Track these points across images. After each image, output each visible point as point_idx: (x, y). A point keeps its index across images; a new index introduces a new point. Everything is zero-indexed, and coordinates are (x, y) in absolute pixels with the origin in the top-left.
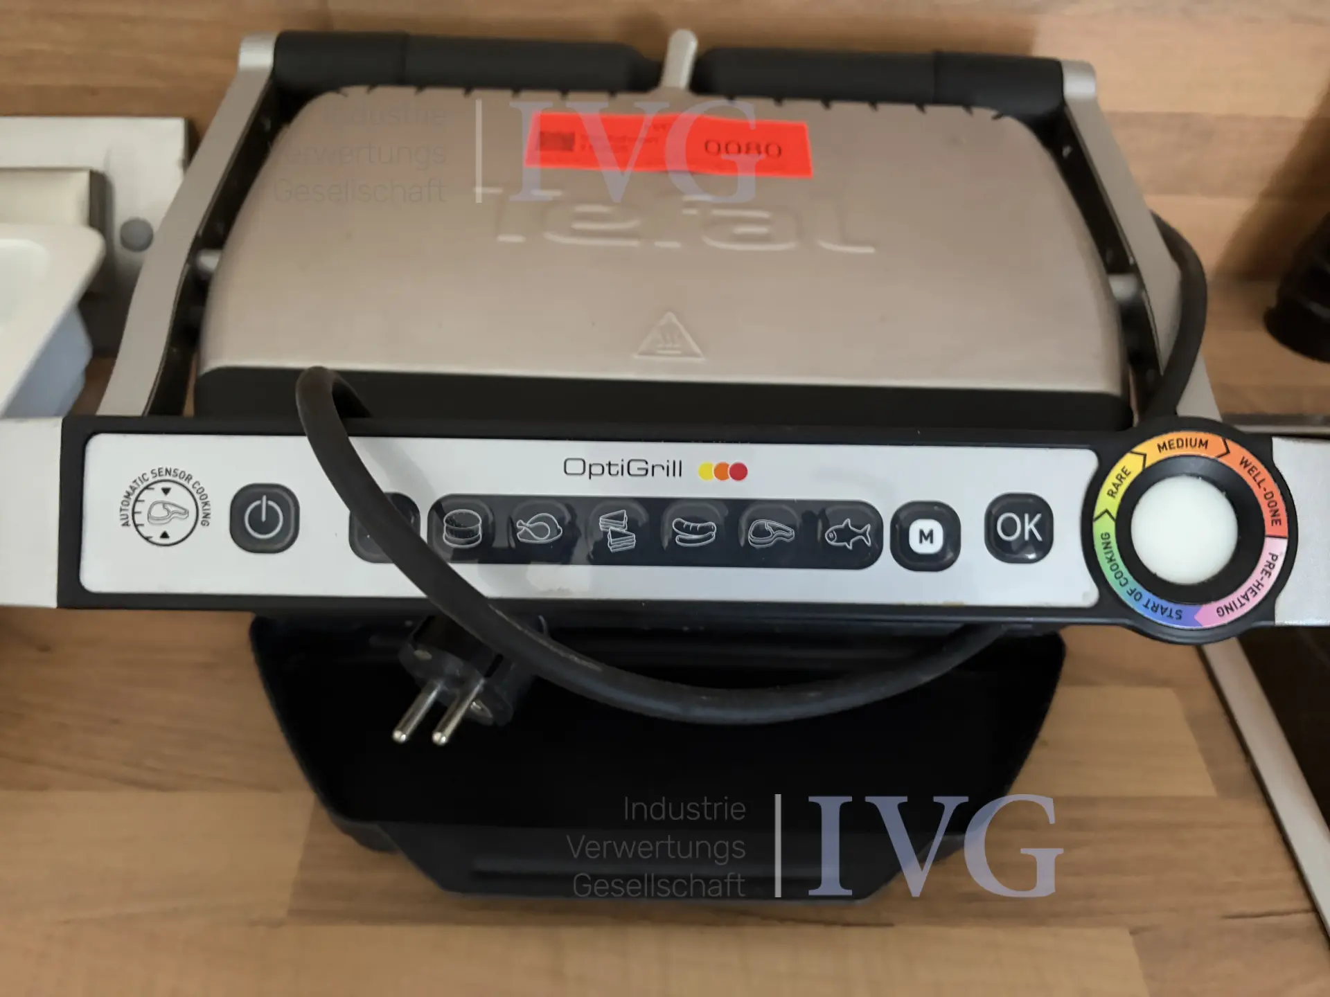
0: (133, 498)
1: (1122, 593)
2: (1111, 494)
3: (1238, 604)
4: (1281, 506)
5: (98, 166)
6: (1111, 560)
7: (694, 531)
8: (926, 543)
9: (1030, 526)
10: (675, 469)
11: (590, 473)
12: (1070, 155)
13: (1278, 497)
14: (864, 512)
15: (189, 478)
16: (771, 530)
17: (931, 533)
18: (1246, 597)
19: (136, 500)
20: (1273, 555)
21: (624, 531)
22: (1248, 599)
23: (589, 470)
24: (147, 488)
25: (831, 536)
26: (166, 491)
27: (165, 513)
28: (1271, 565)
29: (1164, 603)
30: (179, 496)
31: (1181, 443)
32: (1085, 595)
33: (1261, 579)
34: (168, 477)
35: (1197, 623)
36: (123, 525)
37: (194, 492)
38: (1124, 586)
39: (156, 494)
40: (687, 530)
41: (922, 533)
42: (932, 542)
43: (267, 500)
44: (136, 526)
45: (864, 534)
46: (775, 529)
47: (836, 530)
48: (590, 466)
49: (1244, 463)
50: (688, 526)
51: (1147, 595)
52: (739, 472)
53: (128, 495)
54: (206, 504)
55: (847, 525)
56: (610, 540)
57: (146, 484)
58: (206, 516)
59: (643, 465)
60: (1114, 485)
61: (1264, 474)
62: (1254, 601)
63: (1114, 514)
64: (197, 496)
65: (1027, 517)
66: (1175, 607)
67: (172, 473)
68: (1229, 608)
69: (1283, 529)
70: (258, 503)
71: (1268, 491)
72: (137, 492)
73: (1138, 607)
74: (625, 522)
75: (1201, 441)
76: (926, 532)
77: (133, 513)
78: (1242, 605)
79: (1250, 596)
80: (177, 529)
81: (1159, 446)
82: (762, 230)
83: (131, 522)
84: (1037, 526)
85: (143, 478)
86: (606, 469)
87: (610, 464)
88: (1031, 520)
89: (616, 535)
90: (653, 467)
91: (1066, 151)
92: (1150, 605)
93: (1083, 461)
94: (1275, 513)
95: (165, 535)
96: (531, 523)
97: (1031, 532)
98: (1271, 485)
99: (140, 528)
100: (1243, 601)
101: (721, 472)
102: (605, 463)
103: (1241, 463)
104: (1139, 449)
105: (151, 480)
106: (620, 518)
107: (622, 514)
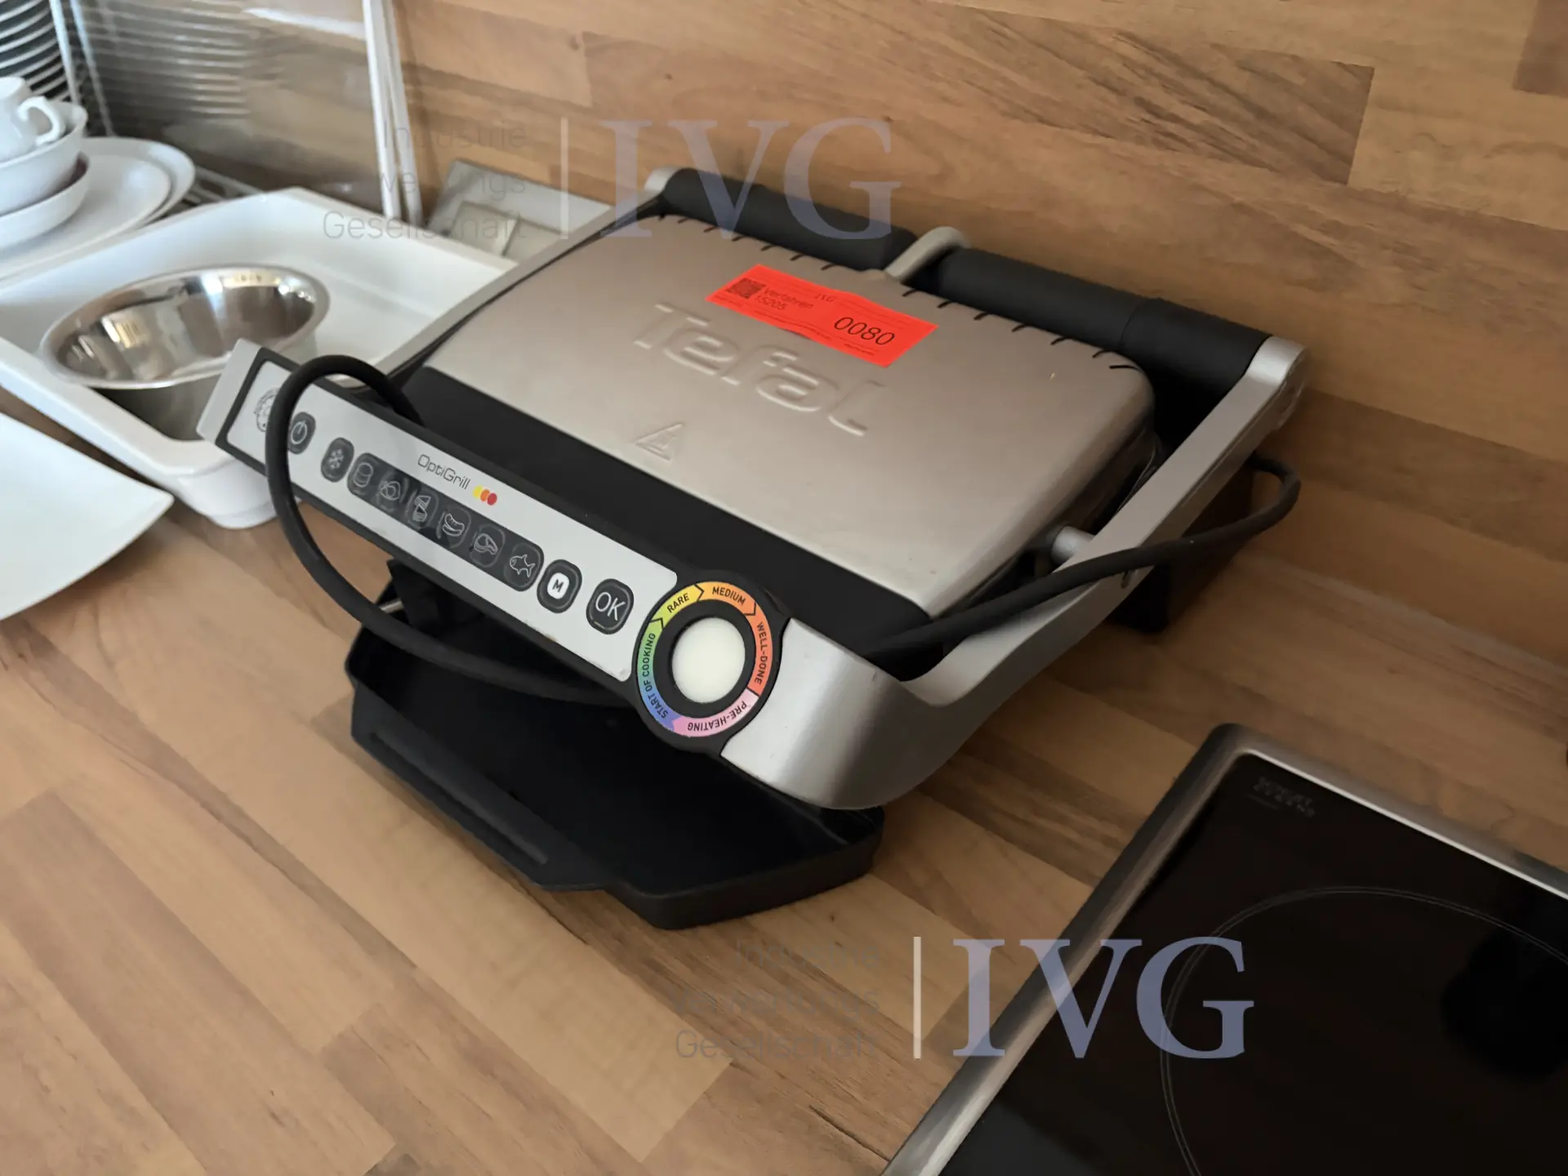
0: (264, 400)
1: (641, 680)
2: (670, 609)
3: (704, 728)
4: (767, 671)
6: (647, 654)
7: (453, 526)
8: (556, 590)
9: (614, 607)
10: (465, 483)
11: (428, 468)
13: (769, 663)
14: (534, 553)
16: (487, 542)
17: (562, 584)
18: (711, 725)
20: (744, 704)
21: (424, 510)
22: (711, 727)
23: (428, 465)
25: (514, 561)
28: (739, 710)
29: (662, 702)
31: (729, 593)
32: (622, 673)
33: (728, 718)
35: (672, 727)
36: (254, 413)
38: (646, 677)
39: (272, 401)
40: (451, 523)
41: (556, 582)
42: (559, 591)
43: (305, 423)
45: (529, 568)
46: (490, 543)
47: (518, 559)
48: (431, 463)
49: (760, 627)
50: (453, 521)
51: (655, 690)
52: (492, 499)
55: (525, 558)
56: (416, 512)
59: (453, 474)
60: (675, 602)
61: (769, 641)
62: (715, 731)
63: (665, 623)
65: (616, 599)
66: (666, 707)
68: (697, 727)
69: (760, 688)
71: (766, 655)
72: (266, 397)
73: (644, 694)
74: (426, 504)
75: (741, 598)
76: (559, 583)
77: (260, 408)
78: (706, 729)
79: (714, 725)
81: (714, 589)
82: (800, 392)
83: (257, 412)
84: (618, 608)
85: (271, 391)
86: (436, 468)
87: (439, 467)
88: (617, 603)
89: (419, 510)
90: (456, 477)
92: (653, 698)
93: (669, 578)
94: (761, 674)
95: (264, 425)
96: (389, 484)
97: (613, 611)
98: (769, 651)
99: (259, 418)
100: (708, 726)
101: (485, 495)
102: (437, 465)
103: (758, 626)
104: (700, 585)
107: (428, 499)
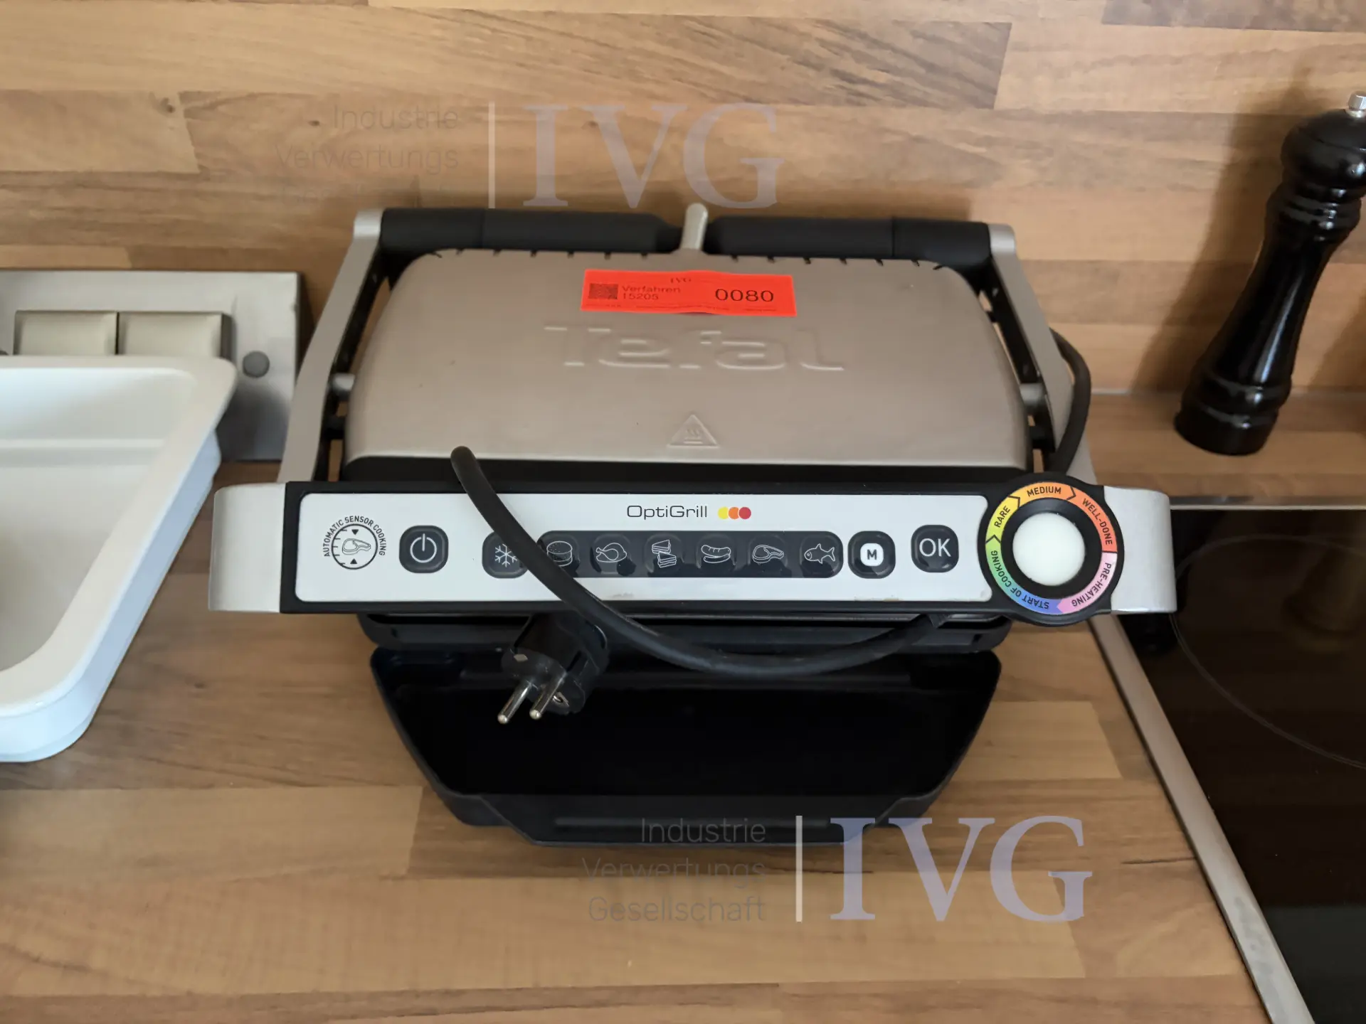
0: (332, 537)
1: (1008, 591)
2: (997, 525)
3: (1086, 598)
4: (1112, 532)
5: (228, 311)
6: (999, 569)
7: (716, 553)
8: (872, 559)
9: (942, 547)
10: (702, 512)
11: (645, 516)
12: (998, 295)
13: (1109, 525)
14: (830, 540)
15: (371, 523)
16: (767, 551)
17: (875, 552)
18: (1091, 593)
19: (335, 538)
20: (1108, 564)
21: (669, 554)
22: (1093, 594)
23: (643, 513)
24: (342, 530)
25: (808, 555)
26: (355, 532)
27: (354, 547)
28: (1107, 571)
29: (1037, 598)
30: (364, 535)
31: (1043, 490)
32: (982, 594)
33: (1101, 581)
34: (356, 522)
35: (1059, 611)
36: (325, 555)
37: (375, 532)
38: (1009, 586)
39: (348, 533)
40: (711, 552)
41: (869, 552)
42: (876, 558)
43: (426, 536)
44: (334, 555)
45: (830, 553)
46: (771, 550)
47: (811, 551)
48: (645, 510)
49: (1086, 503)
50: (712, 550)
51: (1024, 592)
52: (745, 513)
53: (329, 535)
54: (383, 540)
55: (819, 547)
56: (659, 560)
57: (341, 527)
58: (383, 548)
59: (680, 509)
60: (998, 518)
61: (1099, 510)
62: (1097, 595)
63: (1000, 537)
64: (377, 535)
65: (939, 540)
66: (1044, 600)
67: (360, 520)
68: (1080, 601)
69: (1114, 547)
70: (419, 539)
71: (1102, 521)
72: (335, 532)
73: (1018, 600)
74: (669, 547)
75: (1056, 488)
76: (872, 552)
77: (332, 547)
78: (1089, 598)
79: (1094, 592)
80: (362, 558)
81: (1028, 492)
82: (760, 355)
83: (331, 554)
84: (946, 546)
85: (339, 523)
86: (656, 512)
87: (658, 510)
88: (942, 543)
89: (663, 556)
90: (687, 511)
91: (995, 292)
92: (1027, 599)
93: (978, 504)
94: (1108, 536)
95: (354, 562)
96: (606, 549)
97: (943, 550)
98: (1104, 517)
99: (337, 557)
100: (1090, 595)
101: (733, 513)
102: (655, 508)
103: (1084, 503)
104: (1015, 494)
105: (345, 524)
106: (666, 545)
107: (667, 543)
